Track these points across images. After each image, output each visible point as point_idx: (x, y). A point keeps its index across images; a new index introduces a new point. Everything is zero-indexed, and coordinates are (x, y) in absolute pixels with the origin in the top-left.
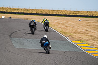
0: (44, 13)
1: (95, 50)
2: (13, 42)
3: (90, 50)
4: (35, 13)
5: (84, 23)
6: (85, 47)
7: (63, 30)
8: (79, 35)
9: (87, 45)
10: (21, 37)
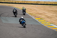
0: (19, 3)
1: (49, 24)
3: (46, 24)
4: (14, 2)
5: (43, 8)
6: (43, 22)
7: (31, 12)
8: (40, 15)
9: (44, 21)
10: (6, 16)
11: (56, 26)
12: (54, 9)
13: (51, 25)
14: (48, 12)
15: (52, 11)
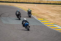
0: (21, 2)
1: (52, 25)
2: (2, 20)
3: (49, 25)
4: (16, 1)
5: (46, 8)
8: (42, 16)
9: (47, 22)
11: (60, 27)
12: (57, 8)
13: (54, 25)
14: (51, 12)
15: (56, 11)
